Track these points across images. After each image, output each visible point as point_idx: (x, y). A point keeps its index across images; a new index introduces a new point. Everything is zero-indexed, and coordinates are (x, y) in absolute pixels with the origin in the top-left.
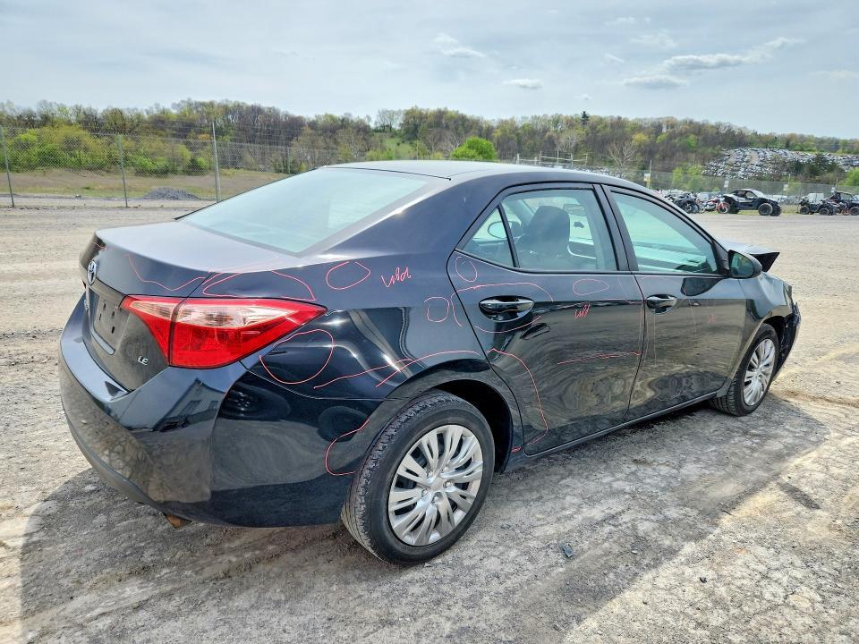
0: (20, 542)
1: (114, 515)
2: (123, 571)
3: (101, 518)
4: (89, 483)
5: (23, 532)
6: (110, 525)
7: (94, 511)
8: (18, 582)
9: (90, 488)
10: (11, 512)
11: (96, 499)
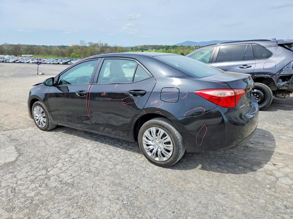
0: (268, 163)
1: (242, 158)
2: (250, 149)
3: (245, 158)
4: (239, 169)
5: (267, 164)
6: (244, 156)
7: (245, 161)
8: (272, 156)
9: (240, 168)
10: (268, 172)
11: (242, 164)
